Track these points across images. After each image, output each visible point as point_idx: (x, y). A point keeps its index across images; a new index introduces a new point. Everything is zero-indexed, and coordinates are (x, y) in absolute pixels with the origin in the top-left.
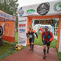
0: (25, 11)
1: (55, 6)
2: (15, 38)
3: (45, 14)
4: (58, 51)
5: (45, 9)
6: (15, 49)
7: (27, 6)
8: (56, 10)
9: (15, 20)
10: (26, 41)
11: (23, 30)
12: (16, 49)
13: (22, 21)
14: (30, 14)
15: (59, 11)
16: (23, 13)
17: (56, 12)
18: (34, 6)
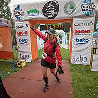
0: (26, 12)
2: (13, 52)
3: (54, 17)
4: (70, 63)
5: (53, 10)
7: (27, 5)
8: (67, 13)
9: (10, 25)
10: (31, 56)
12: (19, 66)
13: (21, 27)
14: (33, 17)
15: (70, 14)
16: (22, 15)
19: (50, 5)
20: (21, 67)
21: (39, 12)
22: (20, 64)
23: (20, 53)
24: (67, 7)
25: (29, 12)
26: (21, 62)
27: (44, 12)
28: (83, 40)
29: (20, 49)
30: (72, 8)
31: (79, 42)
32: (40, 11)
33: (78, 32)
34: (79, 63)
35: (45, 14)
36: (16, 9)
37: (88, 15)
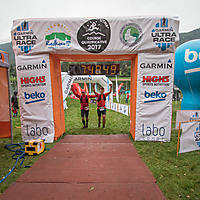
1: (123, 31)
4: (133, 139)
5: (99, 35)
6: (27, 154)
7: (46, 22)
8: (125, 43)
10: (51, 128)
11: (37, 95)
12: (31, 153)
13: (29, 67)
14: (58, 47)
16: (33, 43)
17: (125, 47)
18: (67, 22)
19: (93, 26)
20: (36, 154)
21: (69, 37)
22: (33, 149)
23: (26, 123)
24: (125, 32)
25: (48, 38)
26: (35, 144)
27: (80, 38)
28: (157, 94)
29: (28, 115)
30: (135, 35)
31: (150, 99)
32: (72, 36)
33: (148, 80)
34: (151, 138)
35: (83, 43)
36: (18, 28)
37: (163, 50)
